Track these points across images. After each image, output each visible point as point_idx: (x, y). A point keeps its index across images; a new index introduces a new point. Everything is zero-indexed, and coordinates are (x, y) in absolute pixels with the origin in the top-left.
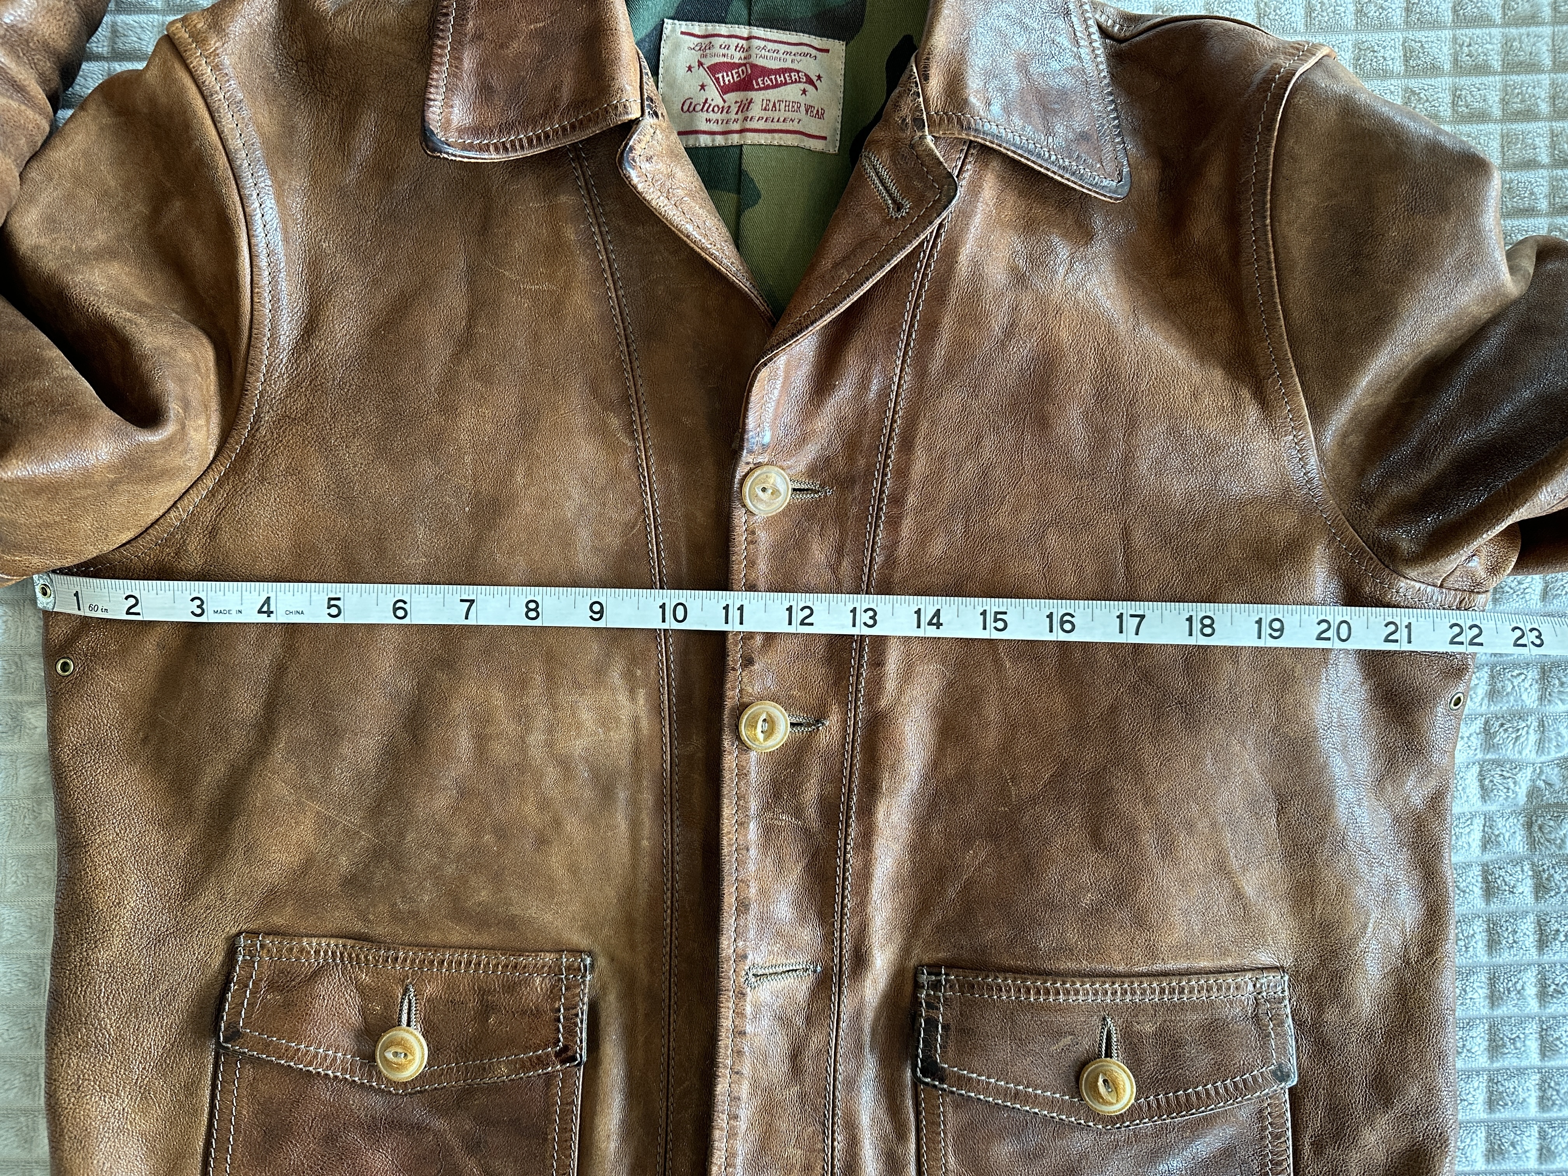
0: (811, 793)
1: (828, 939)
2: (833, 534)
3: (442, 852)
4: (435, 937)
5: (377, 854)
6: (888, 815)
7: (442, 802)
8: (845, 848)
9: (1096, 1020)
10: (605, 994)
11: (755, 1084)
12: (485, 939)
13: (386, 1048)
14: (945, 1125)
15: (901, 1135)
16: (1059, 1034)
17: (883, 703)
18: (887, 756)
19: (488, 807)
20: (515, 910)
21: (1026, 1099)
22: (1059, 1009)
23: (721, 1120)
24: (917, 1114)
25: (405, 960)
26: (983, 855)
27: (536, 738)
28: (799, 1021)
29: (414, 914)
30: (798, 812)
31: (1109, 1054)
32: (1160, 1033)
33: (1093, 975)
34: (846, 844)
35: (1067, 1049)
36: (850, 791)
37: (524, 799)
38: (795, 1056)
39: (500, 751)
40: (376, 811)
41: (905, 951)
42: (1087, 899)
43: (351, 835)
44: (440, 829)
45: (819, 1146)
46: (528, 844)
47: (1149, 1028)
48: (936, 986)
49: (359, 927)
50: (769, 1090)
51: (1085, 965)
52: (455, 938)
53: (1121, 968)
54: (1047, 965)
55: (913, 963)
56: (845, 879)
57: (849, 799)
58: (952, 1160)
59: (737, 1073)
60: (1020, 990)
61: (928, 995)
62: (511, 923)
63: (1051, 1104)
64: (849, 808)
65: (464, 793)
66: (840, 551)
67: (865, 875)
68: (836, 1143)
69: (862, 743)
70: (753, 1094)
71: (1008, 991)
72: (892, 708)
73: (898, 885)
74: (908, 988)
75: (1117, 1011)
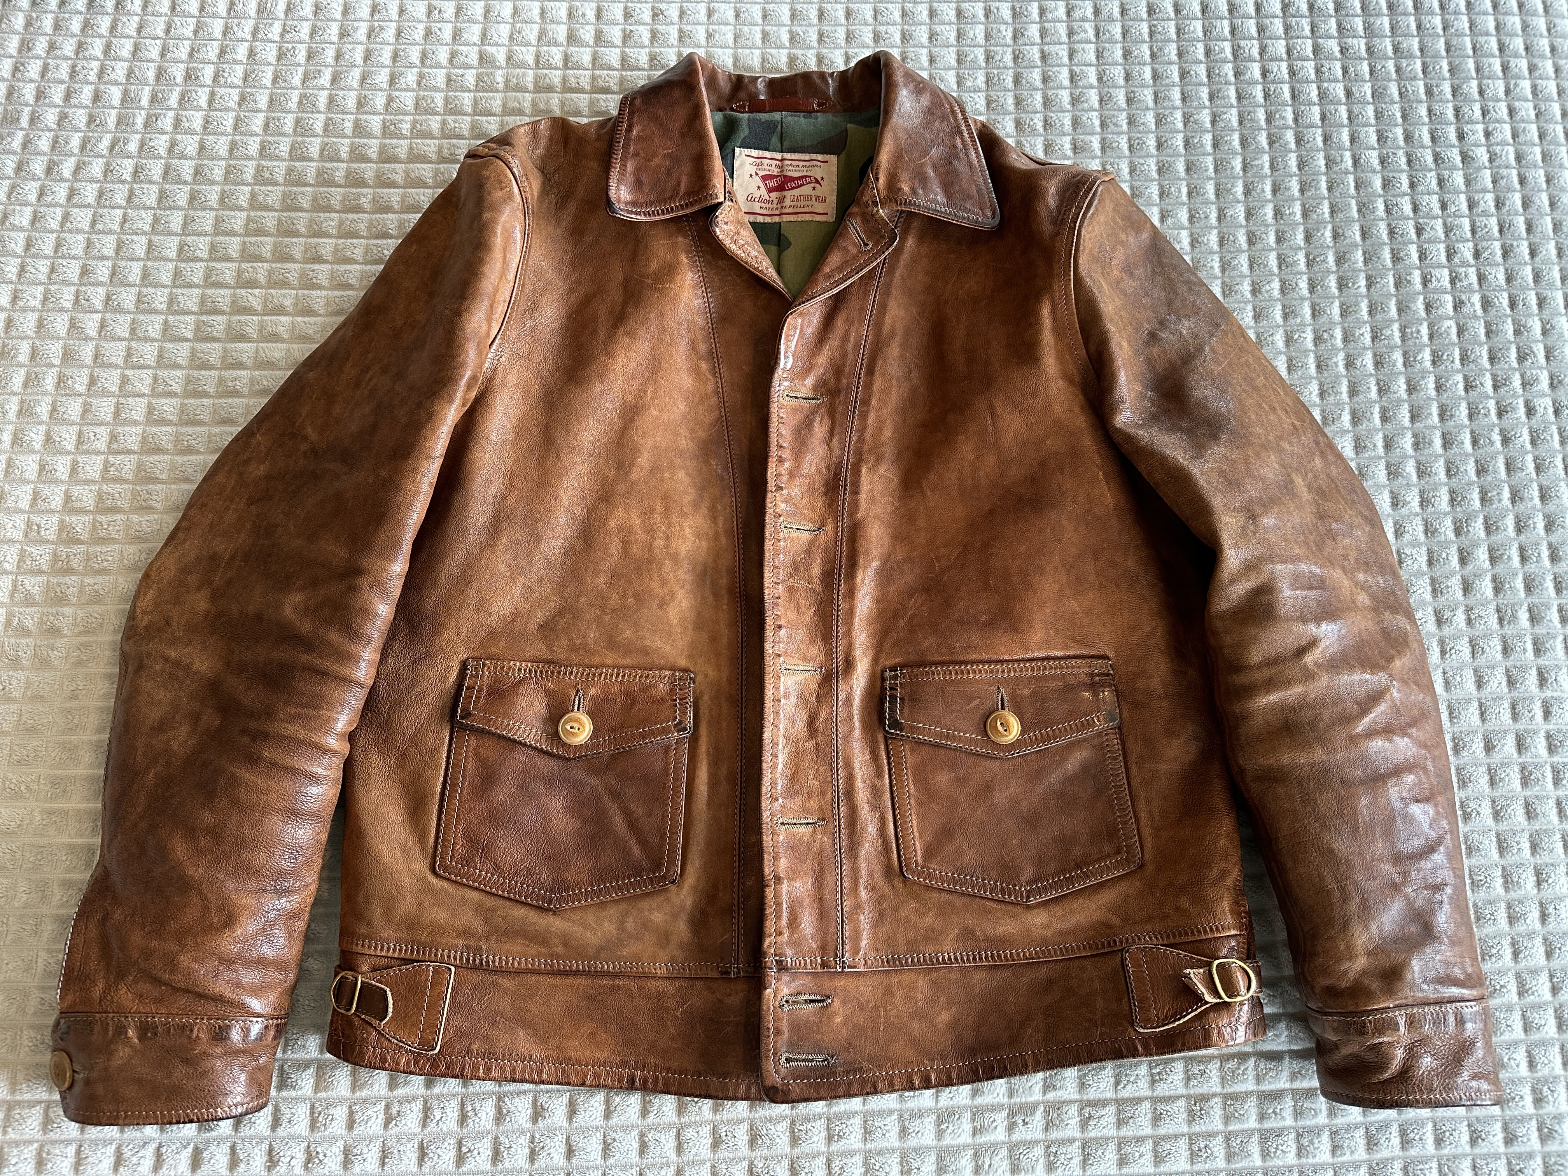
0: (816, 570)
1: (829, 653)
2: (827, 422)
3: (602, 609)
4: (597, 660)
5: (561, 610)
6: (863, 580)
7: (602, 580)
8: (838, 598)
9: (994, 689)
10: (703, 697)
11: (786, 738)
12: (628, 661)
13: (565, 722)
14: (906, 764)
15: (879, 775)
16: (971, 699)
17: (859, 515)
18: (862, 546)
19: (630, 583)
20: (647, 642)
21: (954, 738)
22: (970, 682)
23: (767, 757)
24: (889, 764)
25: (577, 673)
26: (920, 601)
27: (658, 543)
28: (813, 700)
29: (583, 646)
30: (809, 579)
31: (1003, 708)
32: (1034, 694)
33: (989, 662)
34: (838, 596)
35: (977, 707)
36: (841, 566)
37: (651, 579)
38: (811, 722)
39: (637, 551)
40: (561, 585)
41: (876, 660)
42: (983, 618)
43: (545, 599)
45: (829, 779)
46: (654, 605)
47: (1026, 692)
48: (895, 677)
49: (547, 655)
50: (796, 743)
51: (985, 656)
52: (609, 660)
53: (1006, 657)
54: (962, 658)
55: (880, 669)
57: (840, 571)
58: (912, 787)
59: (776, 727)
60: (946, 673)
61: (890, 683)
62: (645, 651)
63: (970, 741)
64: (840, 575)
65: (616, 576)
66: (831, 433)
67: (850, 614)
68: (840, 777)
69: (846, 541)
70: (786, 745)
71: (939, 675)
72: (864, 518)
73: (870, 622)
74: (879, 683)
75: (1005, 682)
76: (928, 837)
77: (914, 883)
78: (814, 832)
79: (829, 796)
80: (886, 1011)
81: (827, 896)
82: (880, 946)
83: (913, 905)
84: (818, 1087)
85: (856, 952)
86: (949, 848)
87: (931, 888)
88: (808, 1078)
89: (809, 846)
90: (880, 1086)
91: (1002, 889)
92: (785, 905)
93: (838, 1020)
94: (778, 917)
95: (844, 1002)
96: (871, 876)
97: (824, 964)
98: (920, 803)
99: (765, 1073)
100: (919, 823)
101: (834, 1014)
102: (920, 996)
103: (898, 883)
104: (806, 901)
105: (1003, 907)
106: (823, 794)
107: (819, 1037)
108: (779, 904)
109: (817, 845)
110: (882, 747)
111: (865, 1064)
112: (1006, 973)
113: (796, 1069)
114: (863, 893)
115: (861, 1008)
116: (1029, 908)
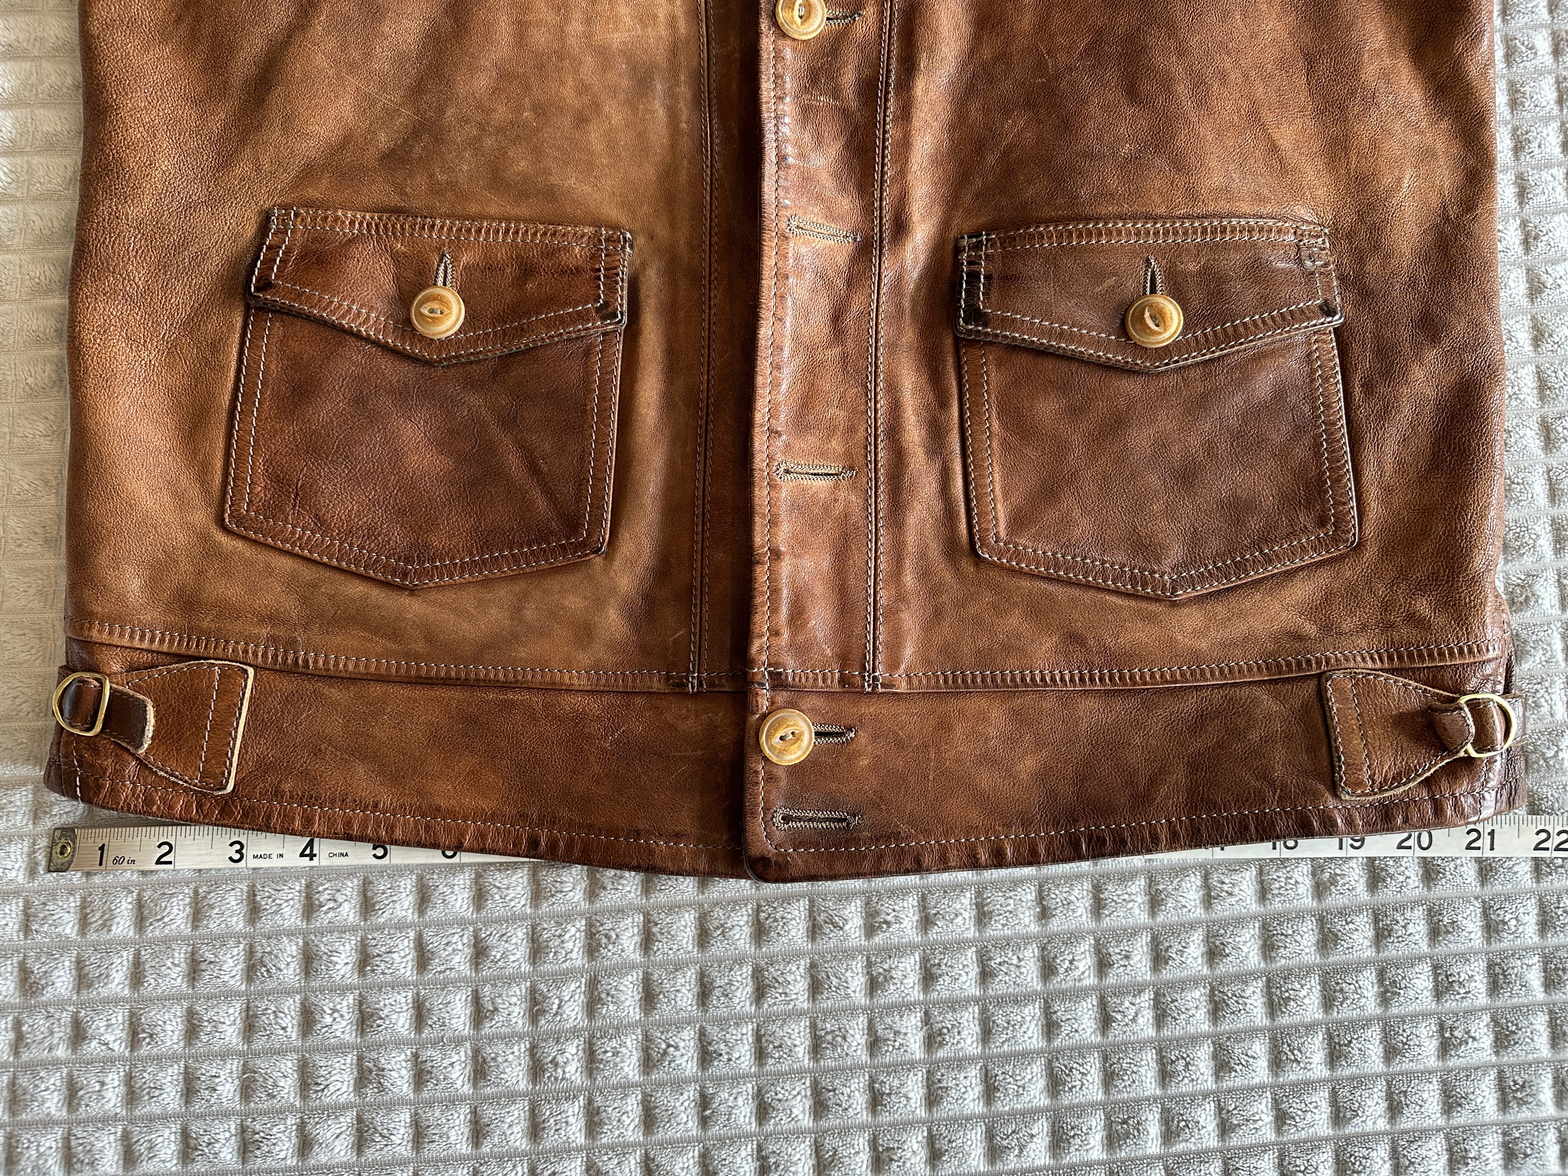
0: (849, 78)
1: (868, 210)
3: (482, 127)
4: (473, 208)
5: (416, 132)
6: (926, 91)
7: (482, 82)
8: (885, 120)
9: (1139, 262)
10: (645, 269)
11: (796, 339)
12: (523, 210)
13: (422, 303)
14: (988, 385)
15: (943, 403)
16: (1101, 277)
18: (923, 38)
19: (527, 88)
20: (554, 180)
21: (1071, 338)
22: (1100, 250)
23: (764, 366)
24: (960, 386)
25: (442, 227)
26: (1021, 123)
27: (575, 27)
28: (840, 283)
29: (452, 185)
30: (836, 93)
31: (1153, 291)
32: (1205, 271)
33: (1134, 218)
34: (885, 116)
35: (1111, 291)
36: (889, 71)
37: (563, 83)
38: (837, 317)
39: (540, 38)
40: (417, 91)
41: (945, 224)
42: (1126, 149)
43: (391, 113)
44: (480, 107)
45: (862, 408)
46: (566, 121)
47: (1192, 267)
48: (977, 246)
49: (395, 200)
50: (811, 349)
51: (1127, 209)
52: (493, 210)
53: (1162, 210)
54: (1089, 211)
55: (953, 233)
56: (884, 148)
57: (888, 77)
58: (996, 424)
59: (780, 320)
60: (1062, 235)
61: (968, 256)
62: (550, 194)
63: (1098, 343)
64: (888, 85)
65: (505, 76)
67: (905, 144)
68: (879, 406)
69: (898, 32)
70: (794, 352)
71: (1050, 238)
73: (936, 161)
74: (949, 259)
75: (1160, 252)
76: (1017, 499)
77: (992, 564)
78: (836, 487)
79: (861, 434)
80: (938, 753)
81: (852, 582)
82: (933, 656)
83: (988, 597)
84: (831, 859)
85: (893, 665)
86: (1050, 516)
87: (1020, 573)
88: (817, 845)
89: (826, 509)
90: (927, 861)
91: (1133, 578)
92: (785, 593)
93: (864, 762)
94: (774, 609)
95: (875, 737)
96: (923, 555)
97: (843, 680)
98: (1006, 446)
99: (750, 837)
100: (1004, 477)
101: (858, 754)
102: (993, 732)
103: (968, 567)
104: (819, 589)
105: (1133, 603)
106: (851, 430)
107: (833, 786)
108: (775, 591)
109: (840, 507)
110: (950, 360)
111: (904, 828)
112: (1132, 703)
113: (798, 831)
114: (909, 579)
115: (900, 745)
116: (1174, 604)
